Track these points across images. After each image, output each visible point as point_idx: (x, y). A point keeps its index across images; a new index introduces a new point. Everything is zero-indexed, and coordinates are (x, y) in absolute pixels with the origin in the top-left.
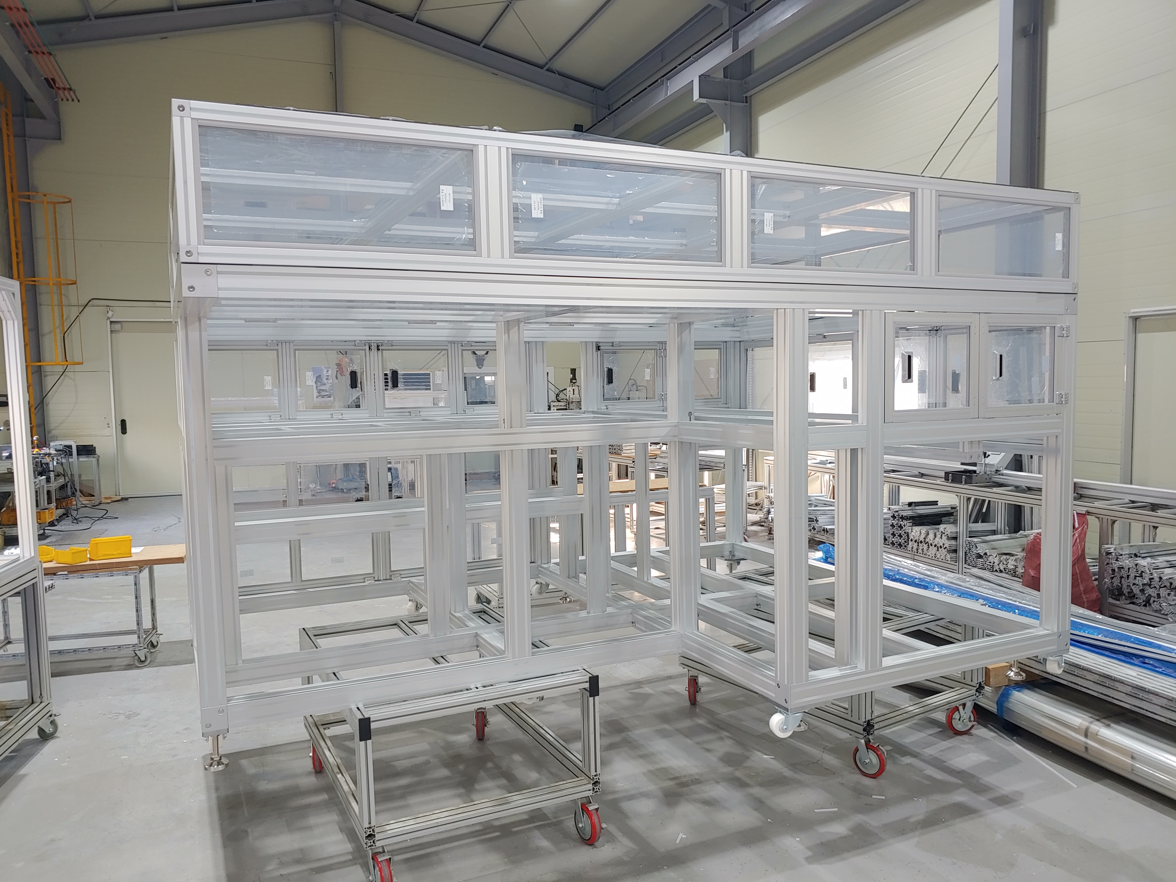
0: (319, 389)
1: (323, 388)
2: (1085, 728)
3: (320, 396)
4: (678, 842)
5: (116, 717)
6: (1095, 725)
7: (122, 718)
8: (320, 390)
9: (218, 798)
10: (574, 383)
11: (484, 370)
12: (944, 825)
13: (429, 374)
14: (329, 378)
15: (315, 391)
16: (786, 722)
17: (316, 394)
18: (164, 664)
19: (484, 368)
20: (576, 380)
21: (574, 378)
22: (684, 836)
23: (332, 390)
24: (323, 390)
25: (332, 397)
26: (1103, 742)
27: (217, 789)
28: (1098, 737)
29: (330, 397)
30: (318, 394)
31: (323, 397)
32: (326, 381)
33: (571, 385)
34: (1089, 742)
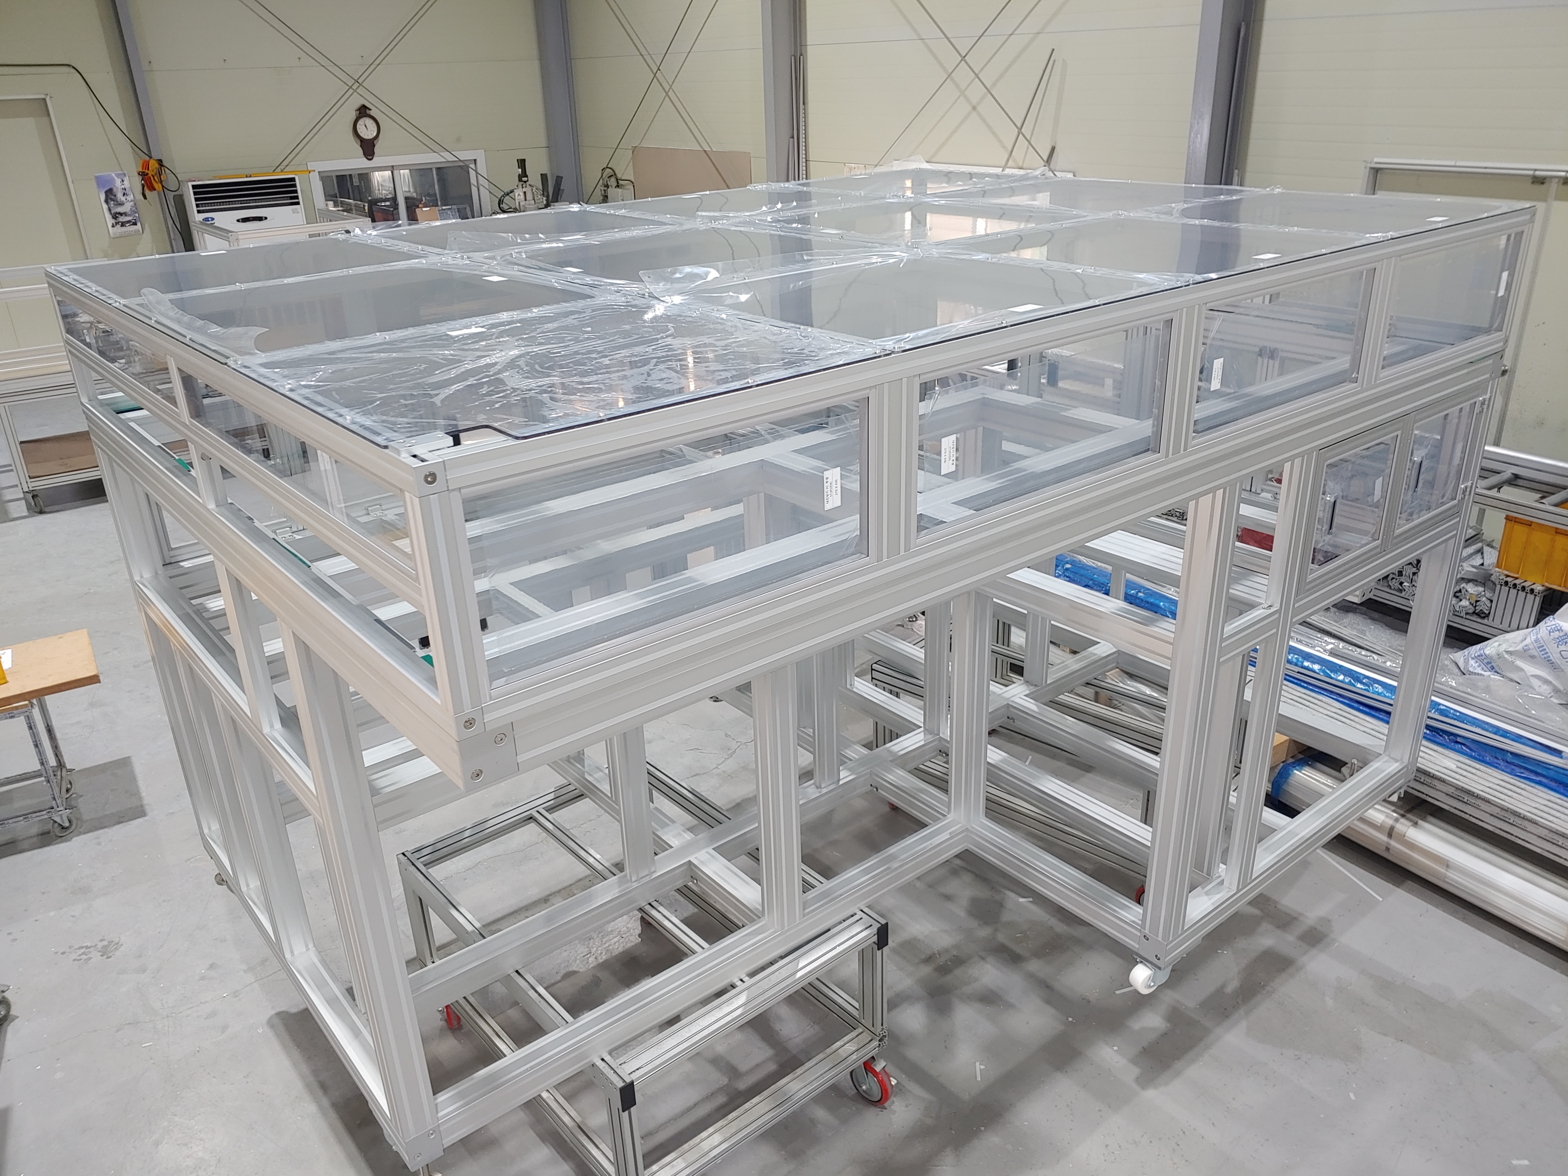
0: (113, 212)
1: (120, 209)
2: (1389, 826)
3: (117, 223)
4: (979, 1079)
5: (84, 957)
6: (1402, 824)
7: (96, 956)
8: (117, 213)
9: (335, 1105)
10: (525, 182)
11: (377, 161)
12: (1264, 992)
13: (293, 179)
14: (127, 191)
15: (108, 216)
16: (1153, 978)
17: (110, 221)
18: (99, 825)
19: (375, 158)
20: (527, 177)
21: (524, 174)
22: (982, 1067)
23: (136, 213)
24: (121, 214)
25: (139, 224)
26: (1412, 846)
27: (324, 1087)
28: (1406, 838)
29: (135, 224)
30: (114, 221)
31: (123, 224)
32: (123, 199)
33: (520, 186)
34: (1393, 843)
